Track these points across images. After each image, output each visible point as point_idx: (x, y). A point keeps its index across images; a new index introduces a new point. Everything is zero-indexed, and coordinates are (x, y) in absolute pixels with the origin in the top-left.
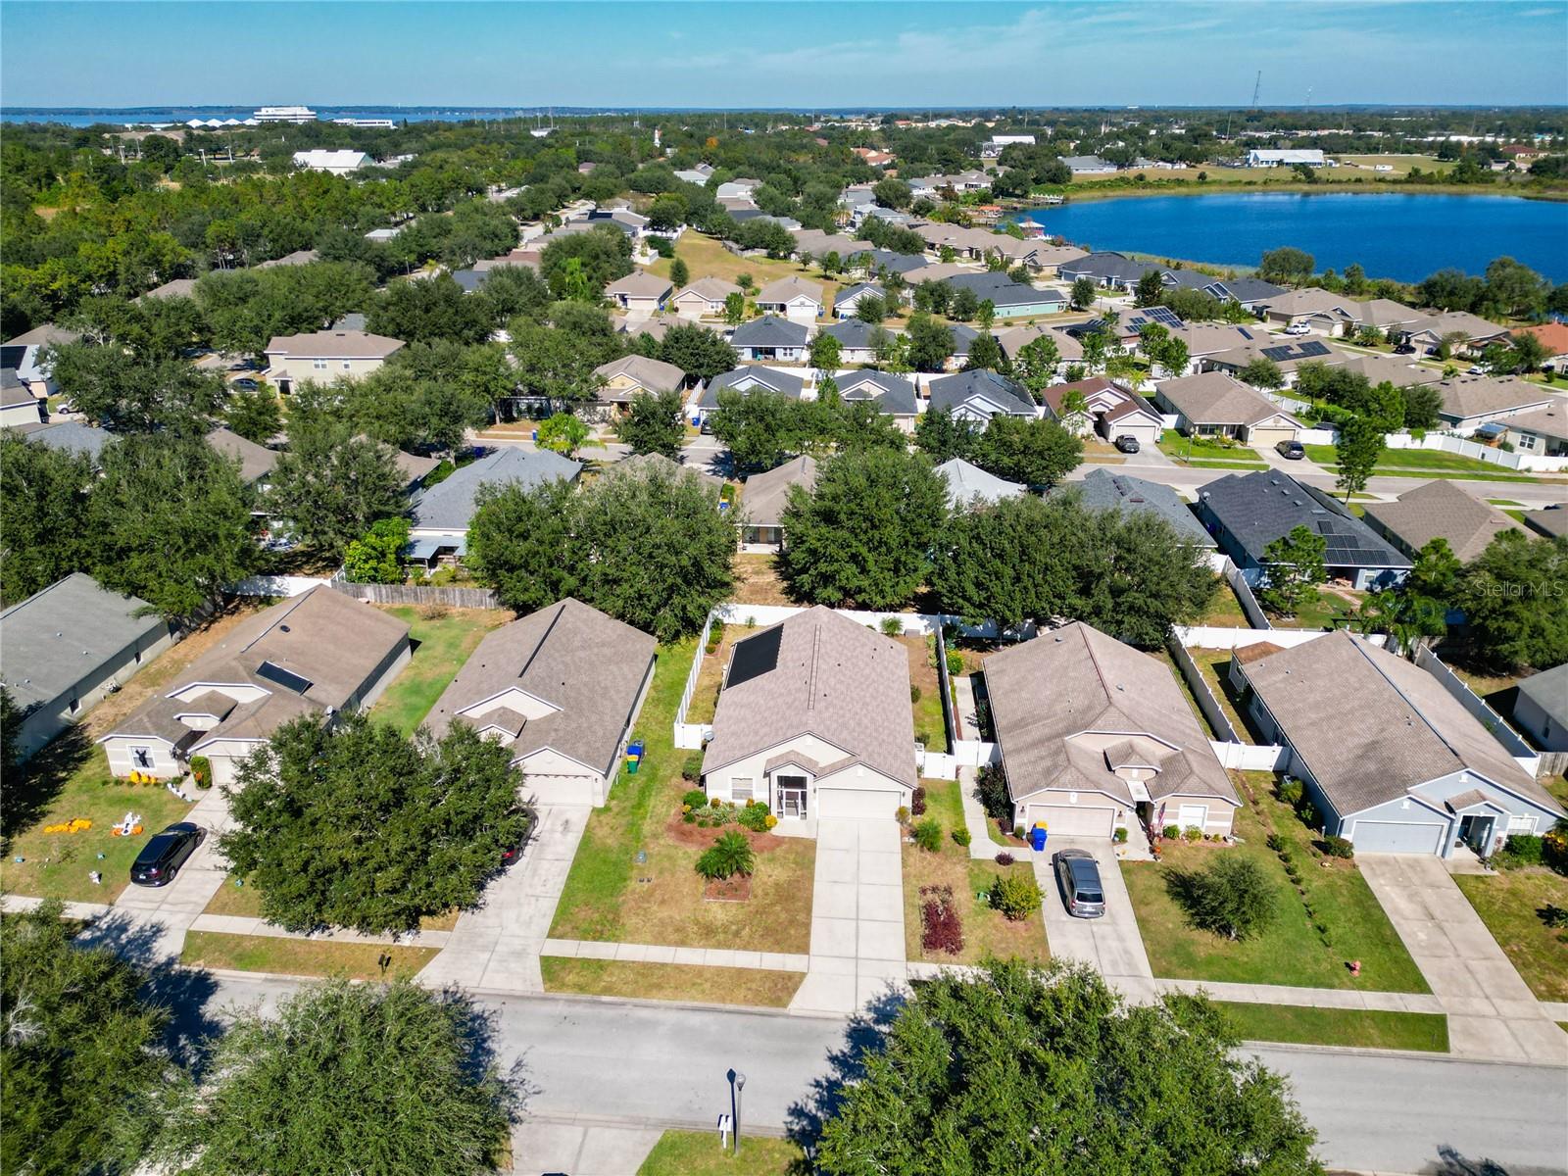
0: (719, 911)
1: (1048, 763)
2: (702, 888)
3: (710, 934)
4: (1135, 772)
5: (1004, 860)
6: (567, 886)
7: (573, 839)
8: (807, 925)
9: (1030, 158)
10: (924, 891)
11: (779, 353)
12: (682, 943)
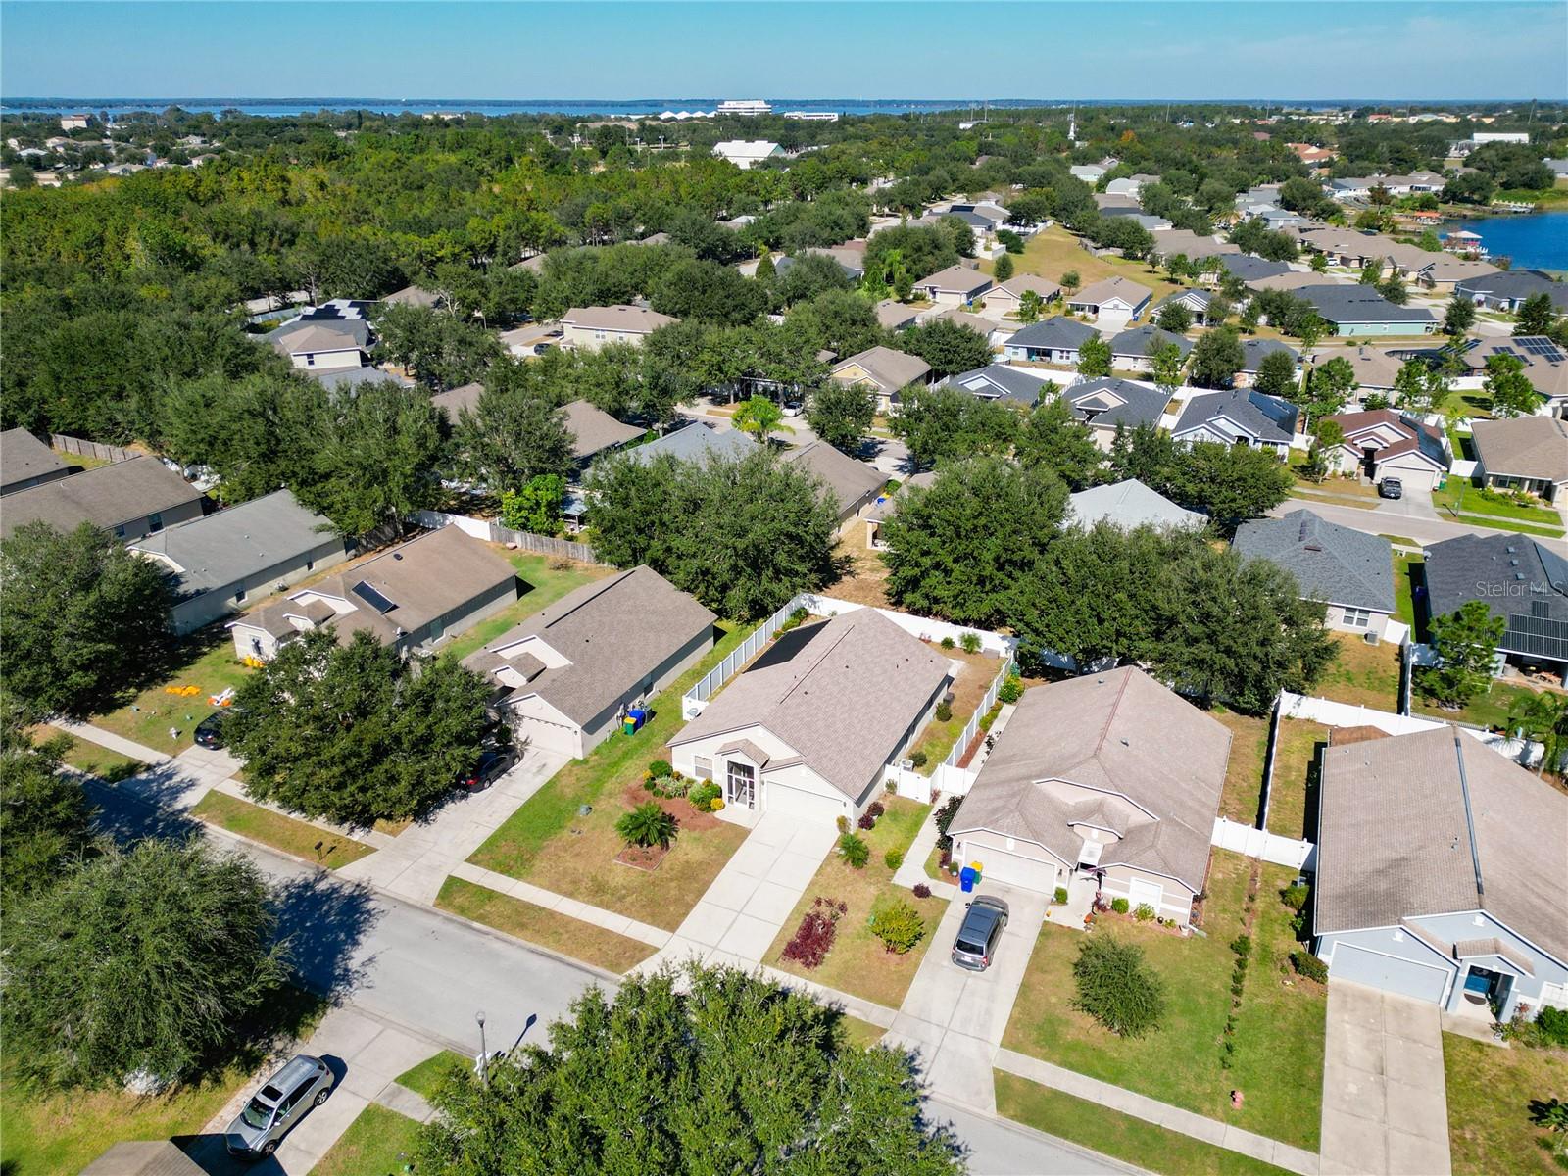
0: (622, 873)
1: (999, 803)
2: (619, 850)
3: (599, 893)
4: (1095, 833)
5: (922, 892)
6: (508, 822)
7: (540, 781)
8: (689, 907)
9: (1505, 159)
10: (819, 902)
11: (1056, 356)
12: (570, 895)
